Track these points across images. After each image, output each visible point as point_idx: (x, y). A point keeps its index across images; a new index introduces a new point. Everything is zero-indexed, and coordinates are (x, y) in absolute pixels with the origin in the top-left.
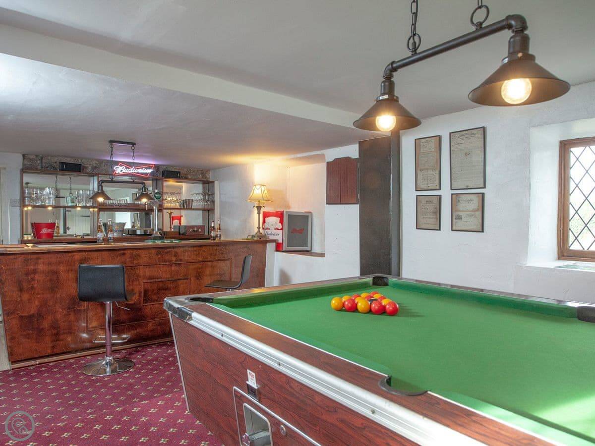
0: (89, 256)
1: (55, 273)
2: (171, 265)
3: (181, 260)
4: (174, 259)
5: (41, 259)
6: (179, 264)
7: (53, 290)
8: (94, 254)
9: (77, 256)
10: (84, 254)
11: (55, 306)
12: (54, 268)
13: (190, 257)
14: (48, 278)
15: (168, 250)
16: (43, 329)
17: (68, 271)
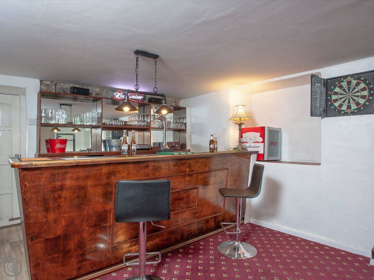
0: (116, 170)
1: (83, 188)
2: (185, 176)
3: (193, 171)
4: (188, 170)
5: (68, 173)
6: (191, 175)
7: (80, 207)
8: (121, 168)
9: (105, 170)
10: (112, 168)
11: (82, 225)
12: (81, 183)
13: (199, 168)
14: (76, 194)
15: (184, 161)
16: (69, 251)
17: (96, 186)
